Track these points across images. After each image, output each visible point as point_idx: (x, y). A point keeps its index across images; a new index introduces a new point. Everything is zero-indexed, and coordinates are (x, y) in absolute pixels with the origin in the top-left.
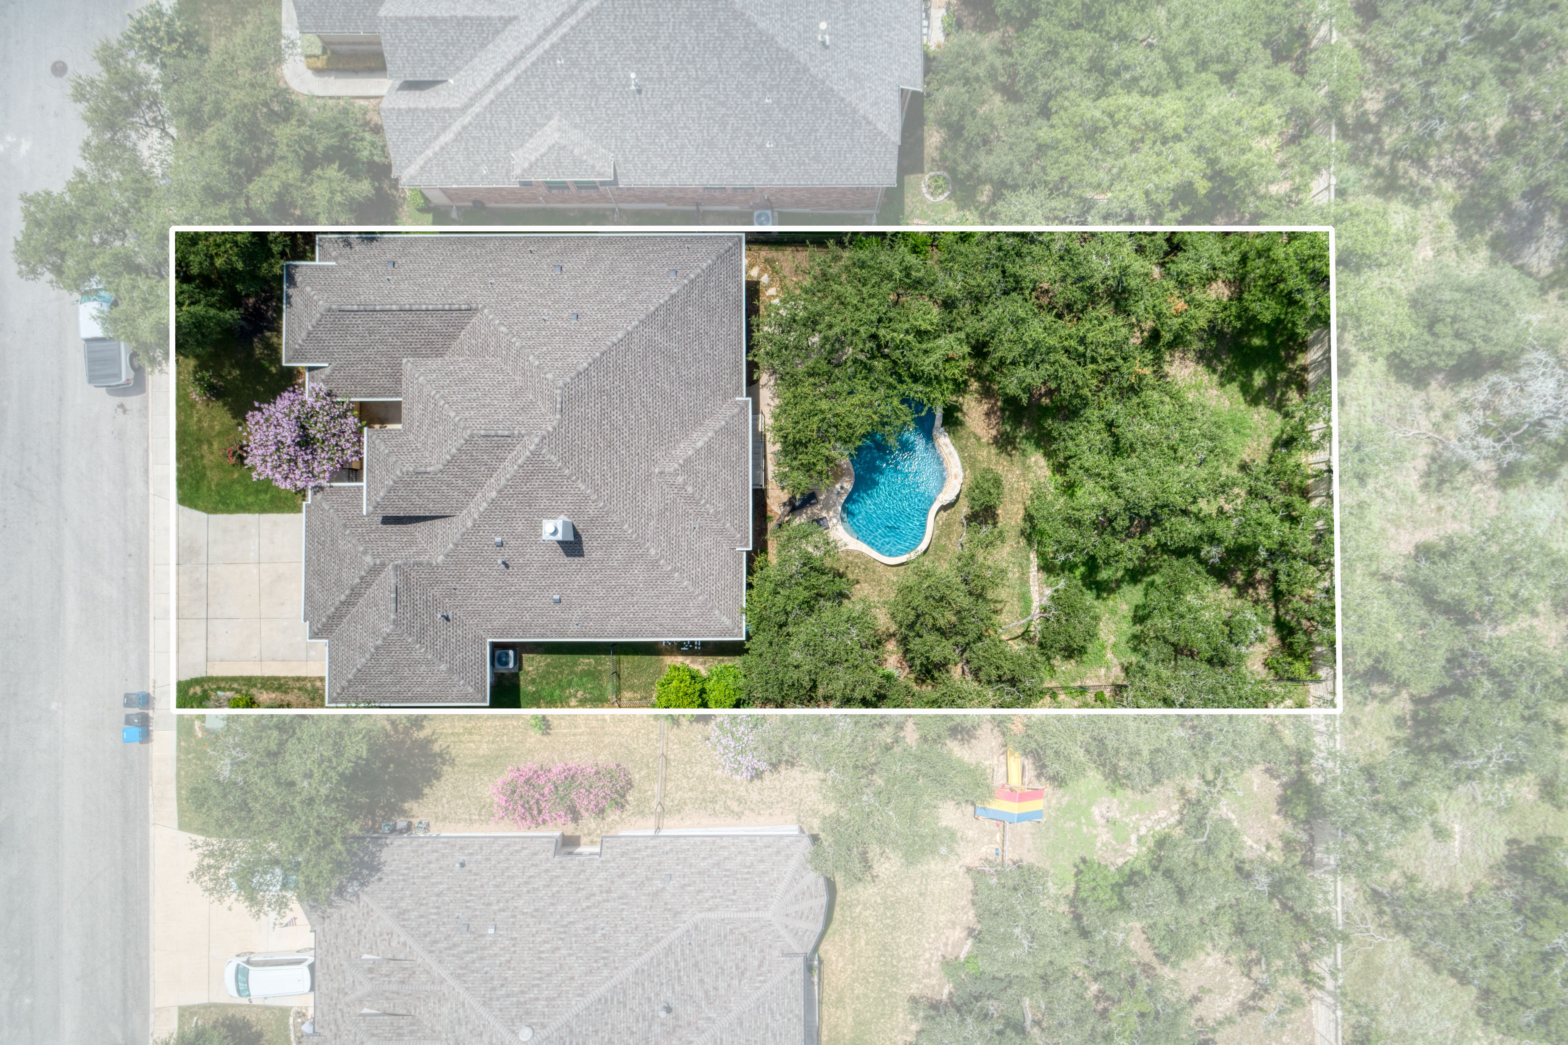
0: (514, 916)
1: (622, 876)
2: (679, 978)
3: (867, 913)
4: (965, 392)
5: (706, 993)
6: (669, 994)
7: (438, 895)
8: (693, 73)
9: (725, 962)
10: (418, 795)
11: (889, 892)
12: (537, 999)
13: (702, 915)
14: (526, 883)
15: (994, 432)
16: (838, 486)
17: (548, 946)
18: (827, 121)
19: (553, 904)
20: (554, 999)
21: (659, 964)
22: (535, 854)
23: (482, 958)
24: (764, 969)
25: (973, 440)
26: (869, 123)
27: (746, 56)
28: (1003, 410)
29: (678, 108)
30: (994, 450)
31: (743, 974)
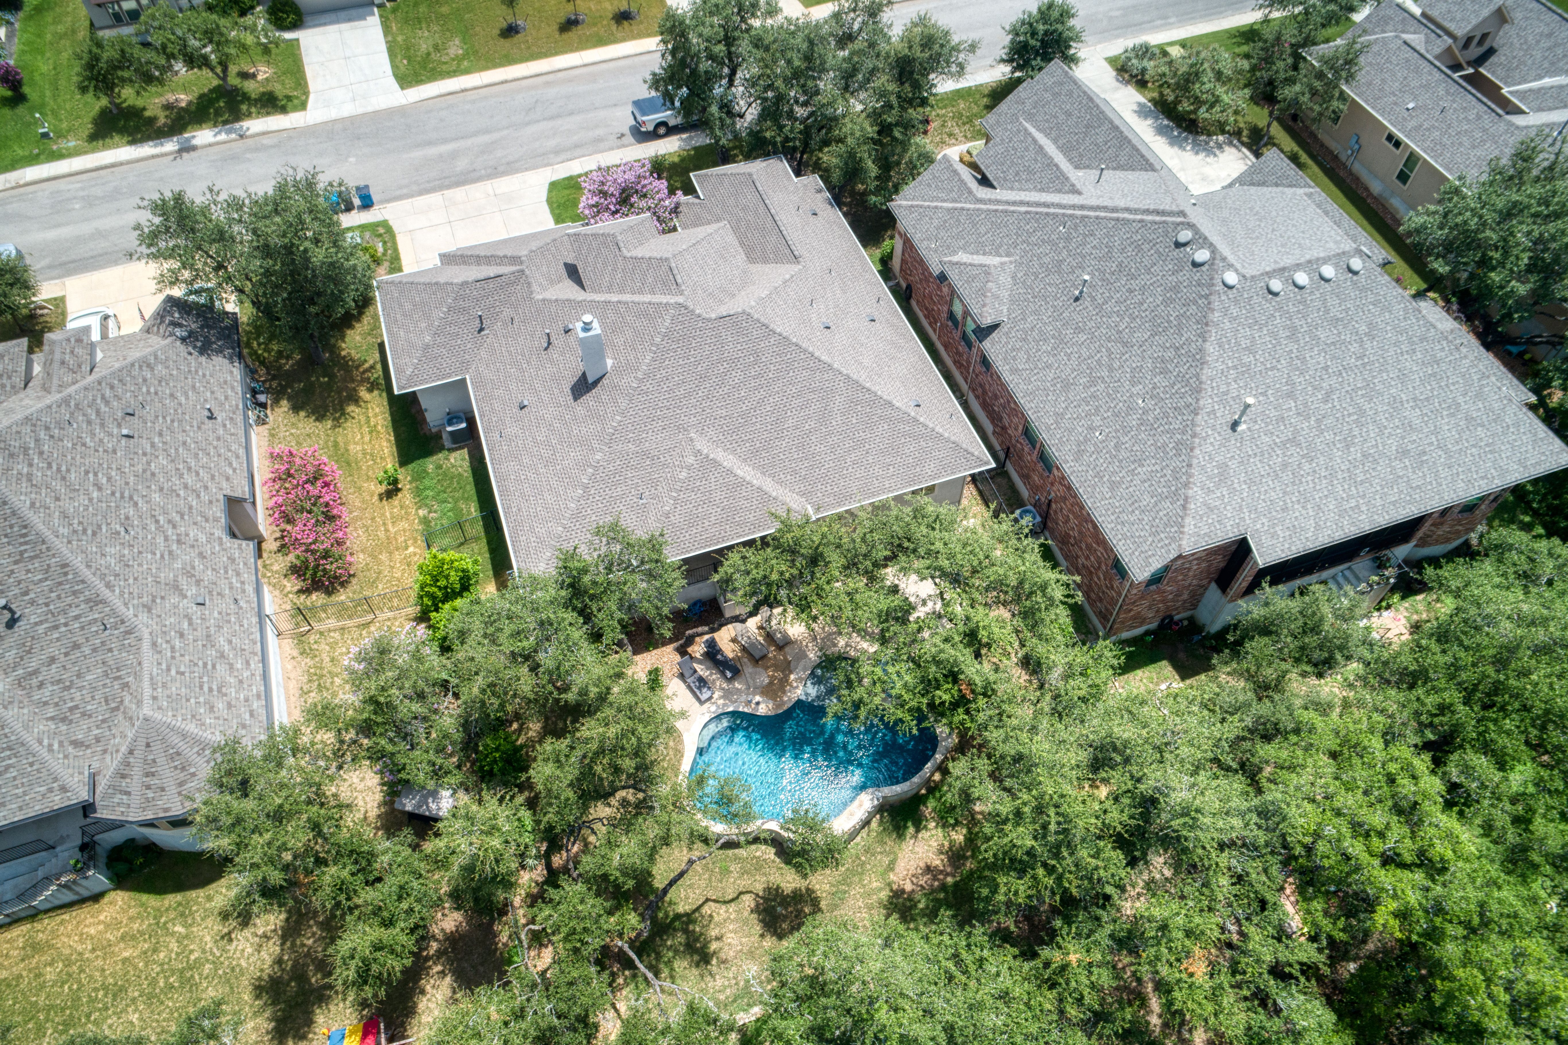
0: (145, 454)
1: (201, 555)
2: (56, 627)
3: (174, 946)
4: (944, 826)
5: (36, 672)
6: (33, 619)
7: (172, 395)
8: (1122, 326)
9: (81, 688)
10: (296, 408)
11: (208, 968)
12: (31, 465)
13: (146, 636)
14: (189, 469)
15: (908, 887)
16: (758, 698)
17: (104, 481)
18: (1158, 467)
19: (161, 489)
20: (30, 480)
21: (75, 593)
22: (228, 479)
23: (89, 422)
24: (70, 749)
25: (886, 860)
26: (1184, 507)
27: (1170, 354)
28: (943, 887)
29: (1082, 337)
30: (884, 895)
31: (63, 720)
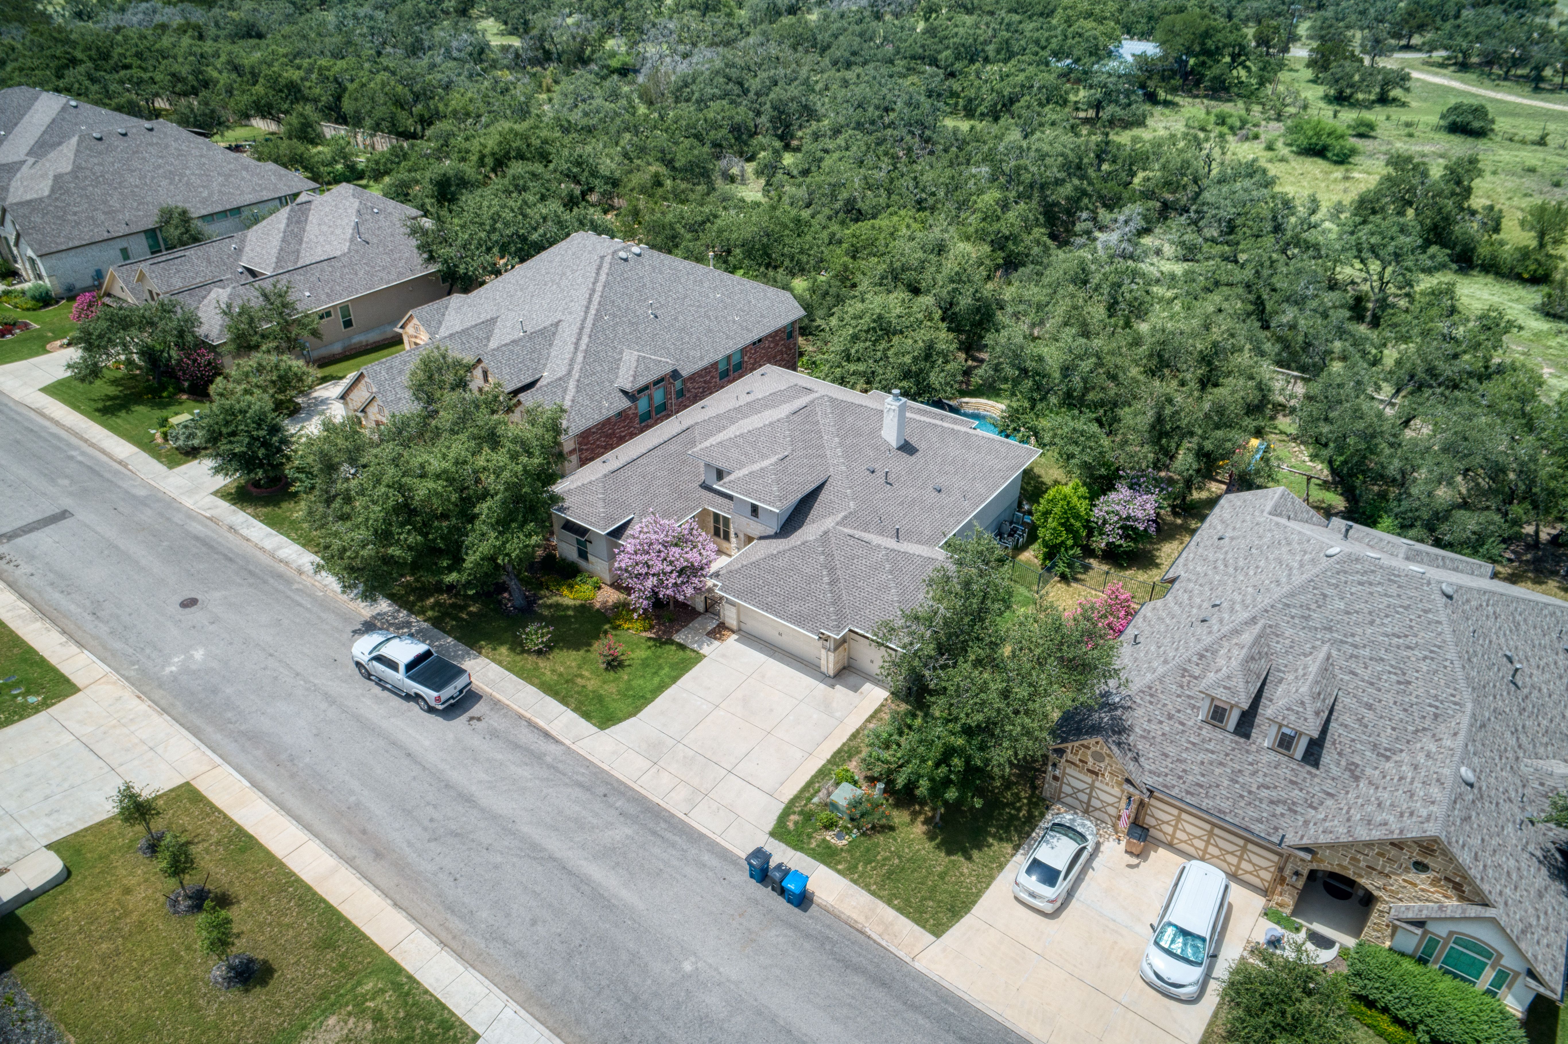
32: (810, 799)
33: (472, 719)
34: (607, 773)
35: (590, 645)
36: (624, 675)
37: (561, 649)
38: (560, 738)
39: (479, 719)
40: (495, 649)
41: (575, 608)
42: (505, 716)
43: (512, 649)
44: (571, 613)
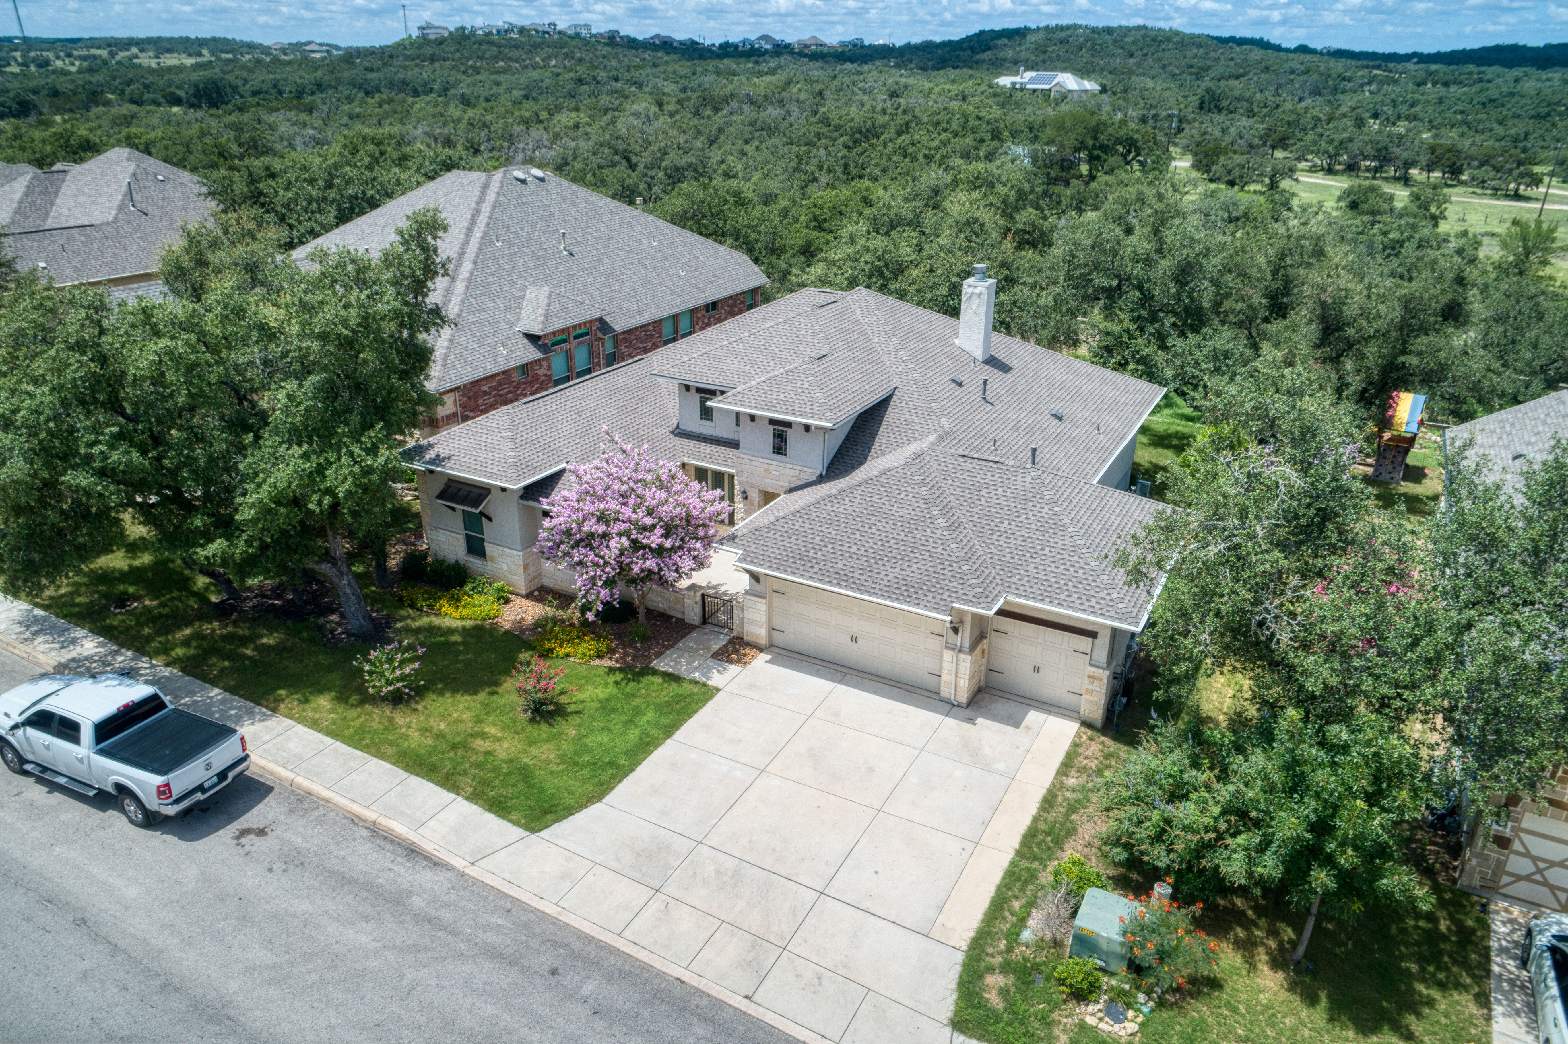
32: (1013, 937)
33: (244, 833)
34: (554, 921)
35: (497, 684)
36: (570, 729)
37: (441, 693)
38: (444, 855)
39: (261, 833)
40: (307, 701)
41: (464, 631)
42: (320, 821)
43: (342, 698)
44: (456, 638)
